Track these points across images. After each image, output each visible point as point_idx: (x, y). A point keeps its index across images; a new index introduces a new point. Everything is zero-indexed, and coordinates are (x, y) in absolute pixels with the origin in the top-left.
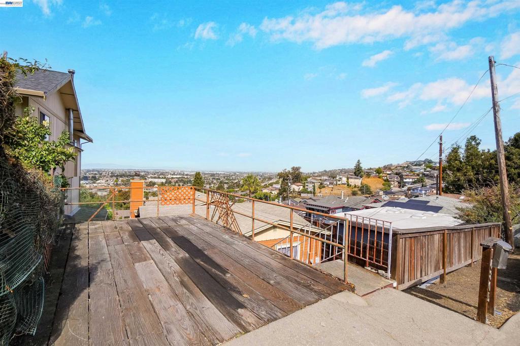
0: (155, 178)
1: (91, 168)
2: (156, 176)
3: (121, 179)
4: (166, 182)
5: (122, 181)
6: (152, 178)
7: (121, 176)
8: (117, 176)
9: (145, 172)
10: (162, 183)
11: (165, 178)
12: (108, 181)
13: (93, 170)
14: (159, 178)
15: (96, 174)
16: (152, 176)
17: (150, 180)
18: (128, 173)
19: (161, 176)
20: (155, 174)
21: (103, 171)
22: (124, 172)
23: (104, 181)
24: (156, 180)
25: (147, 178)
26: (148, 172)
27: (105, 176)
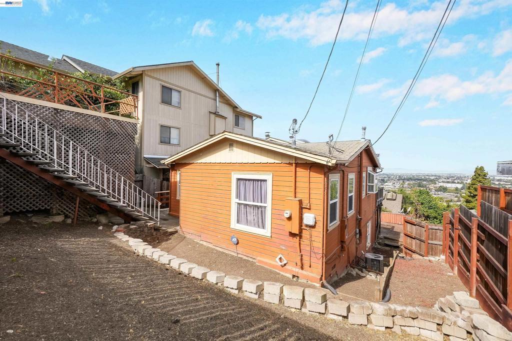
0: (448, 182)
2: (450, 180)
3: (407, 182)
4: (462, 188)
5: (409, 184)
6: (443, 182)
7: (408, 180)
8: (404, 179)
9: (435, 176)
10: (457, 189)
11: (462, 183)
12: (394, 183)
14: (453, 182)
15: (385, 177)
16: (444, 180)
17: (442, 184)
18: (416, 177)
19: (456, 181)
20: (448, 179)
21: (392, 175)
22: (411, 176)
23: (391, 183)
24: (448, 185)
25: (437, 182)
26: (439, 176)
27: (393, 179)
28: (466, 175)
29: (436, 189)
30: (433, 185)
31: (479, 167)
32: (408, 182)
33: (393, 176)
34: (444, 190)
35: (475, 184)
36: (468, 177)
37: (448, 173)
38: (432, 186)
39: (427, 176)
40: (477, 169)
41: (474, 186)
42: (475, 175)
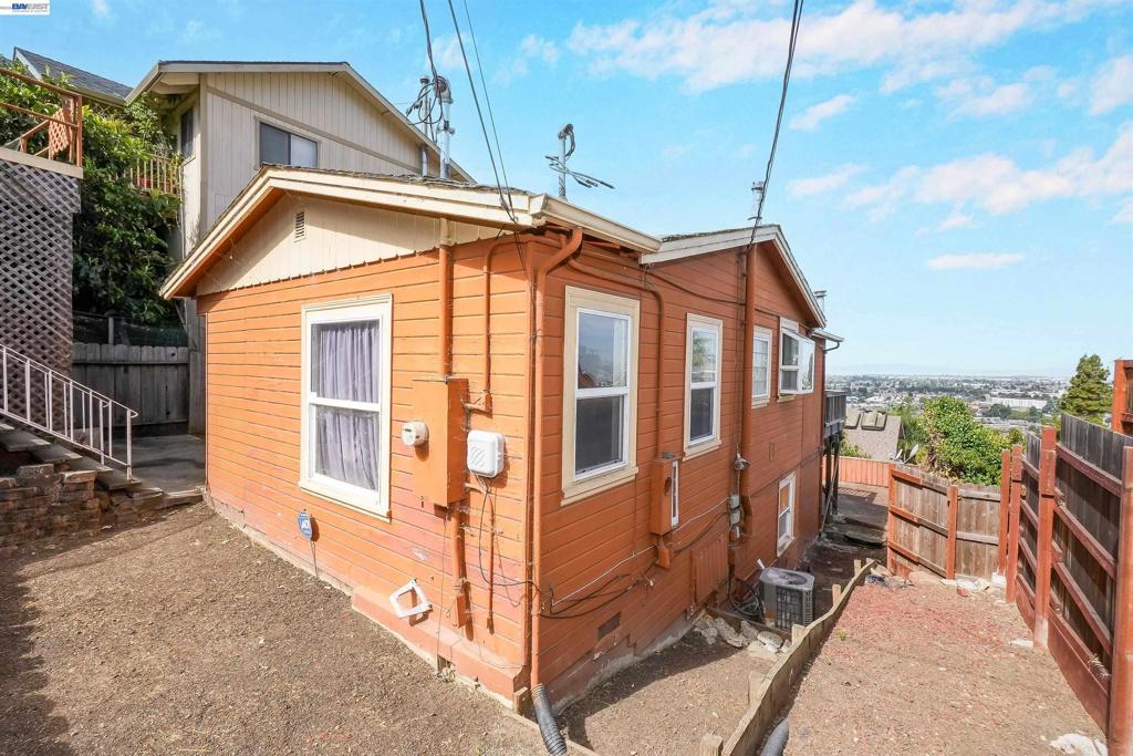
0: (1013, 396)
1: (860, 374)
2: (1018, 391)
3: (918, 397)
4: (1045, 410)
5: (922, 400)
6: (1002, 395)
7: (921, 390)
8: (913, 389)
9: (984, 381)
10: (1033, 411)
11: (1045, 397)
12: (889, 398)
13: (864, 378)
14: (1025, 396)
15: (868, 385)
16: (1003, 391)
17: (998, 400)
18: (938, 385)
19: (1032, 394)
20: (1013, 388)
21: (883, 380)
22: (929, 382)
23: (882, 399)
24: (1013, 403)
25: (987, 396)
26: (993, 382)
27: (885, 389)
28: (1056, 380)
29: (985, 410)
30: (977, 402)
31: (1089, 356)
32: (920, 396)
33: (886, 383)
34: (1005, 413)
35: (1077, 397)
36: (1059, 383)
37: (1014, 375)
38: (975, 405)
39: (965, 381)
40: (1082, 360)
41: (1076, 402)
42: (1078, 377)
